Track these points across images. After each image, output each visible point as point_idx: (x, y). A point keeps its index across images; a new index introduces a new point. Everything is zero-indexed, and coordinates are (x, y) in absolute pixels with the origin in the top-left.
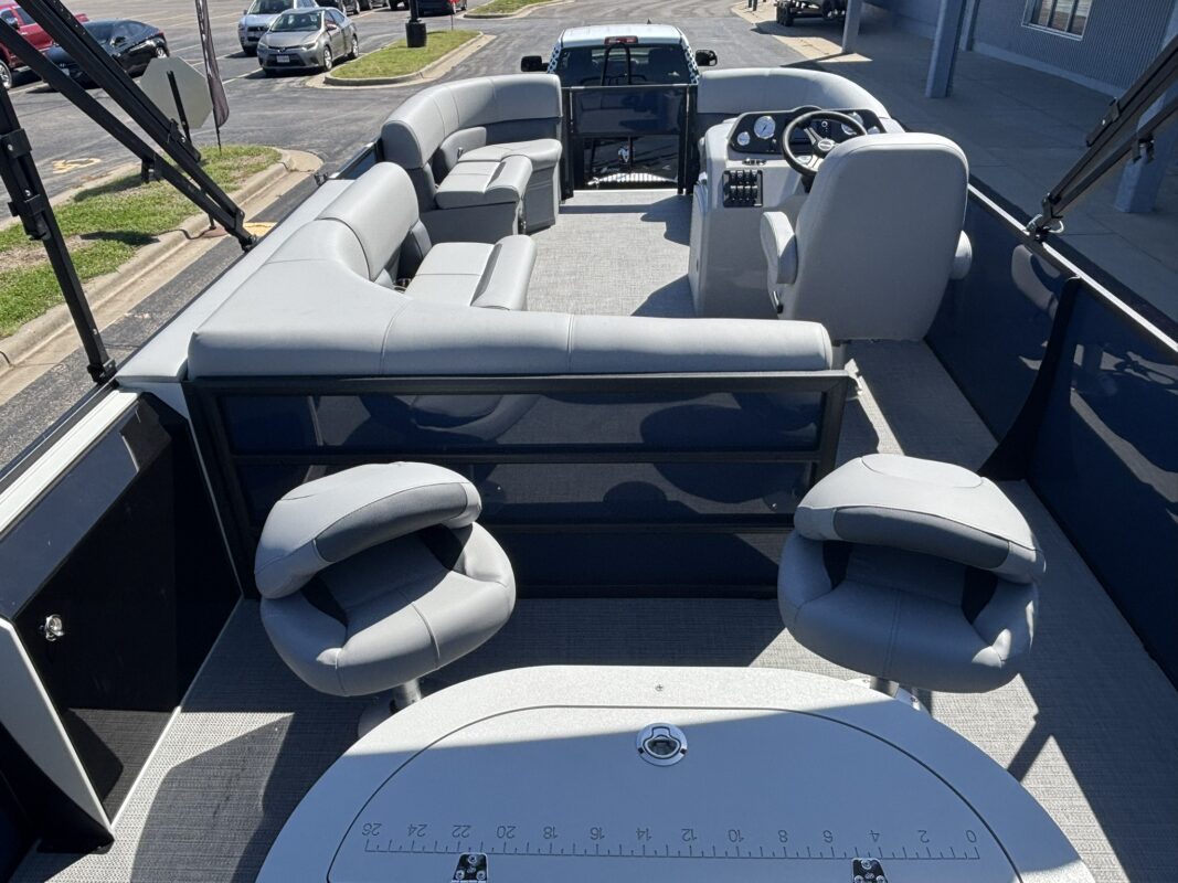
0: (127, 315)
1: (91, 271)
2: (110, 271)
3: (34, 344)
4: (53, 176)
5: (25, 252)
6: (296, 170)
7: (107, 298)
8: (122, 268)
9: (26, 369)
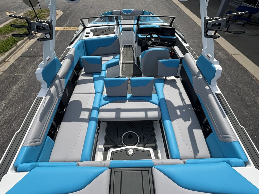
0: (27, 49)
1: (18, 40)
3: (9, 56)
4: (6, 16)
6: (58, 15)
8: (25, 39)
9: (8, 62)
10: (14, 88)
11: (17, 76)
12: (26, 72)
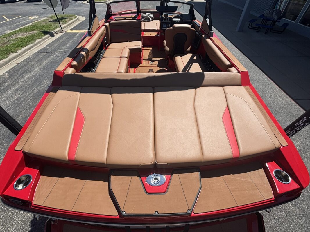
0: (45, 47)
1: (37, 38)
2: (41, 38)
3: (26, 52)
4: (29, 20)
5: (22, 34)
6: (80, 20)
7: (41, 44)
8: (43, 38)
9: (24, 57)
10: (26, 77)
11: (31, 68)
12: (40, 65)
